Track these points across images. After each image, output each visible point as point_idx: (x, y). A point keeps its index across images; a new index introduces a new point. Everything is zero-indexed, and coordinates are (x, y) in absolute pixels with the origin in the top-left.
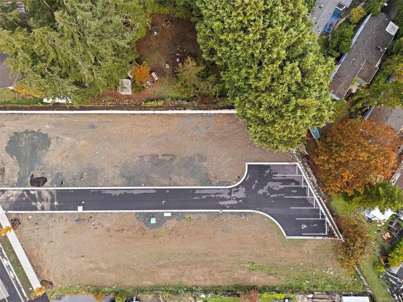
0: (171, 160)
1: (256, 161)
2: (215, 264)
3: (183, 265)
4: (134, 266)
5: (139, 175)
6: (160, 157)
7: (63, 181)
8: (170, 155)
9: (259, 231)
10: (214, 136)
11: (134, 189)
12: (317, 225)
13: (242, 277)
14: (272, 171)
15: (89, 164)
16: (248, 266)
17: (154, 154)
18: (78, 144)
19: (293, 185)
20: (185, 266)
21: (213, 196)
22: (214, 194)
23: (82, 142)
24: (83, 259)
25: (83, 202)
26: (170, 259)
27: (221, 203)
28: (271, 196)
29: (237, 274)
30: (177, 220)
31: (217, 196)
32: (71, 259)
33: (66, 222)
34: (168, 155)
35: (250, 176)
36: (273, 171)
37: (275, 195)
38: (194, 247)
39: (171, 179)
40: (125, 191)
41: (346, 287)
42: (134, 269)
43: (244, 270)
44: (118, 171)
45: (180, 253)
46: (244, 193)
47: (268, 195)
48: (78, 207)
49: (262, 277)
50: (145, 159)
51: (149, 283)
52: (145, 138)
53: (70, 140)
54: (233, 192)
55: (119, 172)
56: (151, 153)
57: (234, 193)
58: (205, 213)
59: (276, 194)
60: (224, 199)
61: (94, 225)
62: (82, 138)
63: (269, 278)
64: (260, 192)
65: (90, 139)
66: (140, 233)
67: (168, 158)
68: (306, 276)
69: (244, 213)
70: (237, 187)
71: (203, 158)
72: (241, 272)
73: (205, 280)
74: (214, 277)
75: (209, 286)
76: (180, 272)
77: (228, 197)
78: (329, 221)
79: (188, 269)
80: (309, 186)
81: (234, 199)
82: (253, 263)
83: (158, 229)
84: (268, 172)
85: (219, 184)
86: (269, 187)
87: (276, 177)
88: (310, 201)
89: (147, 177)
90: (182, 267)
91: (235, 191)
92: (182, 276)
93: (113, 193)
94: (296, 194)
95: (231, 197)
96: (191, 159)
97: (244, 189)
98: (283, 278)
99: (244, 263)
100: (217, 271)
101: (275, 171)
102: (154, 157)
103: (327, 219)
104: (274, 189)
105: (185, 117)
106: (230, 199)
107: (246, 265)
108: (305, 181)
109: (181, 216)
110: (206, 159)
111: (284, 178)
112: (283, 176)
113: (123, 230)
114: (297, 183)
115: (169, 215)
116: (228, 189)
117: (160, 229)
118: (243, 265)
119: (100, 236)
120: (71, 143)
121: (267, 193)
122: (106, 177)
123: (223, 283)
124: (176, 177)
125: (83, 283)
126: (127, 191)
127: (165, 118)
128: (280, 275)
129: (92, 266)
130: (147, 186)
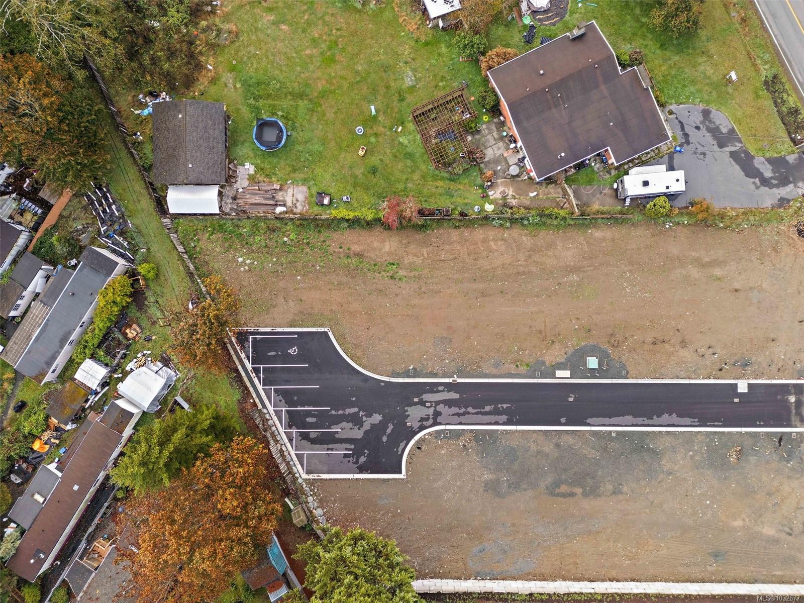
0: (557, 484)
1: (384, 480)
2: (467, 275)
3: (530, 272)
4: (630, 271)
5: (622, 454)
6: (579, 491)
7: (777, 444)
8: (558, 495)
9: (380, 340)
10: (468, 534)
11: (633, 425)
12: (269, 354)
13: (412, 248)
14: (354, 460)
15: (725, 479)
16: (401, 273)
17: (591, 497)
18: (747, 520)
19: (313, 432)
20: (526, 270)
21: (470, 409)
22: (469, 413)
23: (738, 523)
24: (737, 285)
25: (736, 400)
26: (558, 285)
27: (454, 396)
28: (356, 410)
29: (423, 254)
30: (543, 363)
31: (463, 410)
32: (761, 286)
33: (772, 360)
34: (564, 495)
35: (397, 451)
36: (351, 462)
37: (348, 411)
38: (508, 309)
39: (557, 446)
40: (650, 422)
41: (210, 227)
42: (631, 263)
43: (410, 264)
44: (666, 464)
45: (538, 296)
46: (409, 415)
47: (361, 413)
48: (746, 391)
49: (374, 249)
50: (610, 487)
51: (598, 234)
52: (610, 530)
53: (763, 527)
54: (431, 417)
55: (664, 462)
56: (598, 499)
57: (429, 415)
58: (486, 376)
59: (347, 413)
60: (449, 403)
61: (714, 354)
62: (739, 531)
63: (362, 248)
64: (377, 418)
65: (723, 530)
66: (619, 337)
67: (564, 488)
68: (289, 252)
69: (409, 377)
70: (422, 428)
71: (492, 487)
72: (415, 259)
73: (485, 241)
74: (468, 249)
75: (477, 228)
76: (536, 257)
77: (440, 408)
78: (246, 362)
79: (521, 265)
80: (282, 430)
81: (428, 404)
82: (392, 277)
83: (583, 344)
84: (362, 459)
85: (458, 434)
86: (359, 429)
87: (346, 449)
88: (280, 401)
89: (605, 449)
90: (534, 269)
91: (427, 419)
92: (533, 250)
93: (674, 418)
94: (309, 414)
95: (435, 407)
96: (515, 486)
97: (409, 424)
98: (334, 247)
99: (410, 278)
100: (464, 261)
101: (349, 461)
102: (592, 492)
103: (249, 366)
104: (350, 425)
105: (528, 574)
106: (438, 403)
107: (405, 274)
108: (291, 440)
109: (535, 371)
110: (485, 486)
111: (331, 446)
112: (332, 450)
113: (654, 343)
114: (305, 437)
115: (559, 373)
116: (440, 424)
117: (577, 345)
118: (412, 274)
119: (701, 332)
120: (762, 523)
121: (364, 415)
122: (691, 451)
123: (449, 233)
124: (546, 449)
125: (734, 234)
126: (647, 421)
127: (568, 571)
128: (340, 253)
129: (718, 272)
130: (606, 431)
